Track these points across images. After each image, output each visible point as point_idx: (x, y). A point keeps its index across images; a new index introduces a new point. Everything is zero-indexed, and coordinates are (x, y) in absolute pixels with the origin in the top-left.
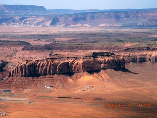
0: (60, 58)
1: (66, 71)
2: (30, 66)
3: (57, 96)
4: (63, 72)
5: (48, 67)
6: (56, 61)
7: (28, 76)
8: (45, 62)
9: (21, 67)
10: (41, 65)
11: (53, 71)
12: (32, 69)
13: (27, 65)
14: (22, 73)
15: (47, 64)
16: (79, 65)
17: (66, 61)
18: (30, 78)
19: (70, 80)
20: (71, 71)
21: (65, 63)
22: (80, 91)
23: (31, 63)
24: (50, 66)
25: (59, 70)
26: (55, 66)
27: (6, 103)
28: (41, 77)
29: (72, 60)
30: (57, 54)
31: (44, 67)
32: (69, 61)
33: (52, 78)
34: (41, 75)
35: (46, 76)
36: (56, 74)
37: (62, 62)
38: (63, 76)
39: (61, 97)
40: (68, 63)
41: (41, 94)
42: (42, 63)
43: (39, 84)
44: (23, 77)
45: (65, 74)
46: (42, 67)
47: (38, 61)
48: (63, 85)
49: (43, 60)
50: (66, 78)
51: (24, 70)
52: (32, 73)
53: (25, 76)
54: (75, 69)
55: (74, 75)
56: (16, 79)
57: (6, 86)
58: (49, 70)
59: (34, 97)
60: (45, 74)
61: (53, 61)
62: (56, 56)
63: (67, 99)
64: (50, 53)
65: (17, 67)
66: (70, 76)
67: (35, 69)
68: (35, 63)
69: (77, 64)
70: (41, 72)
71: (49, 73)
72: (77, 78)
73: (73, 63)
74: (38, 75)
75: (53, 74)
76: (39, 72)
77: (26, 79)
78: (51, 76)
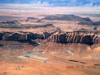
0: (84, 32)
1: (88, 41)
2: (61, 36)
3: (70, 59)
4: (86, 42)
5: (74, 38)
6: (81, 34)
8: (73, 33)
9: (55, 36)
10: (69, 36)
11: (77, 41)
12: (62, 38)
13: (59, 35)
14: (55, 40)
15: (74, 35)
17: (89, 34)
18: (60, 44)
19: (89, 48)
20: (91, 42)
21: (87, 36)
22: (90, 57)
24: (76, 37)
25: (82, 40)
26: (80, 37)
27: (30, 60)
28: (68, 44)
29: (93, 34)
31: (72, 37)
32: (91, 34)
34: (69, 43)
35: (72, 44)
36: (79, 43)
37: (85, 35)
38: (85, 45)
39: (72, 60)
40: (90, 36)
41: (60, 56)
42: (70, 34)
43: (65, 49)
44: (55, 43)
45: (86, 43)
46: (70, 37)
47: (68, 33)
48: (81, 52)
49: (71, 33)
50: (86, 46)
51: (56, 38)
52: (62, 40)
53: (57, 42)
54: (94, 41)
55: (94, 45)
56: (51, 43)
58: (75, 40)
61: (78, 34)
63: (74, 62)
64: (94, 27)
65: (53, 36)
66: (90, 45)
67: (65, 38)
68: (65, 34)
69: (97, 37)
70: (69, 40)
71: (74, 42)
72: (95, 47)
73: (94, 36)
74: (66, 43)
75: (78, 43)
76: (68, 40)
77: (57, 45)
78: (76, 44)
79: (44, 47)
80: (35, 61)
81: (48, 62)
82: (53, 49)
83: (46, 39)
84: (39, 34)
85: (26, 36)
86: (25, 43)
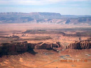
2: (77, 44)
5: (86, 45)
7: (76, 49)
8: (85, 42)
9: (73, 44)
10: (82, 44)
11: (89, 47)
12: (78, 45)
13: (76, 43)
14: (73, 47)
18: (77, 50)
23: (78, 42)
24: (87, 44)
31: (84, 45)
33: (88, 51)
34: (83, 49)
35: (85, 49)
41: (86, 58)
42: (83, 42)
43: (82, 53)
44: (73, 49)
46: (83, 44)
52: (78, 47)
53: (75, 49)
58: (87, 46)
61: (89, 42)
62: (90, 39)
64: (79, 38)
67: (80, 46)
68: (80, 43)
70: (83, 47)
71: (87, 48)
74: (81, 49)
75: (89, 48)
79: (66, 53)
82: (74, 54)
83: (59, 47)
85: (51, 45)
86: (51, 50)
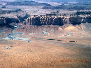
0: (55, 15)
1: (59, 23)
2: (36, 19)
3: (48, 38)
4: (57, 23)
5: (47, 20)
6: (53, 17)
7: (35, 25)
8: (46, 16)
9: (31, 19)
10: (43, 19)
11: (50, 23)
12: (37, 21)
13: (34, 18)
14: (31, 23)
15: (47, 18)
16: (67, 19)
17: (59, 17)
18: (36, 26)
19: (60, 28)
20: (62, 23)
21: (58, 18)
22: (64, 36)
23: (37, 17)
24: (49, 19)
25: (54, 22)
26: (52, 19)
27: (15, 41)
28: (43, 26)
29: (63, 16)
30: (54, 12)
31: (45, 20)
32: (61, 16)
33: (49, 27)
34: (43, 24)
35: (46, 25)
36: (52, 25)
37: (56, 17)
38: (56, 26)
39: (50, 39)
40: (60, 18)
41: (39, 36)
42: (44, 17)
43: (40, 30)
45: (57, 25)
46: (44, 19)
47: (41, 16)
48: (54, 32)
49: (45, 16)
50: (58, 27)
51: (32, 21)
52: (37, 23)
53: (33, 25)
54: (64, 22)
55: (64, 26)
56: (27, 26)
57: (21, 30)
58: (48, 22)
59: (33, 38)
60: (45, 24)
61: (51, 16)
62: (53, 13)
63: (52, 41)
65: (28, 19)
66: (61, 26)
67: (39, 21)
68: (39, 17)
69: (66, 19)
71: (48, 24)
72: (65, 27)
73: (63, 18)
74: (40, 25)
75: (50, 24)
76: (42, 23)
77: (33, 27)
78: (49, 25)
79: (22, 29)
80: (20, 41)
81: (31, 42)
82: (30, 31)
84: (14, 19)
86: (4, 26)
